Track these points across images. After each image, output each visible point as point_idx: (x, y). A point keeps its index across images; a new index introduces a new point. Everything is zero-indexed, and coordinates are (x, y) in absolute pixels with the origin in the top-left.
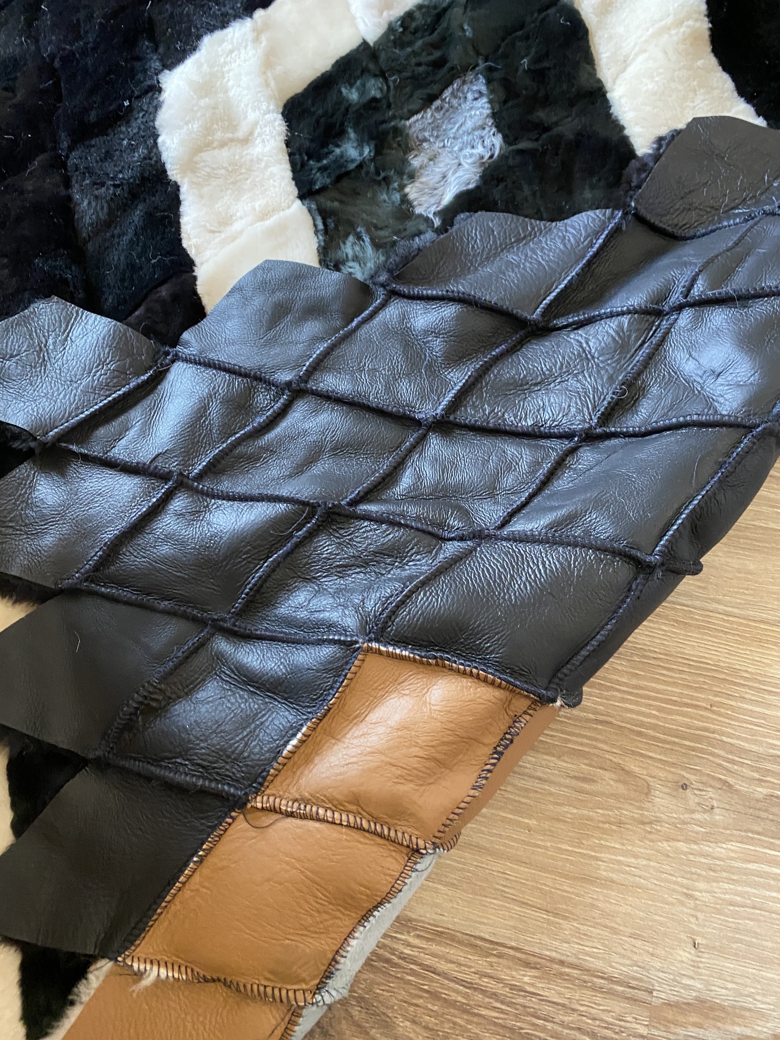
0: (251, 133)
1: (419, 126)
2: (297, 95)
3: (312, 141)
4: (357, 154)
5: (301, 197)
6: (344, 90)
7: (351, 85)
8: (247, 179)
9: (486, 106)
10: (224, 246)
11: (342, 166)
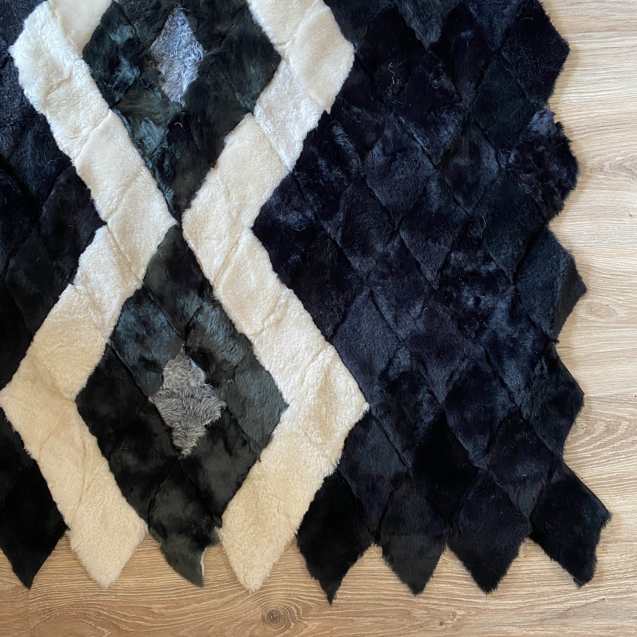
0: (71, 74)
2: (87, 44)
3: (105, 71)
4: (131, 74)
5: (111, 108)
6: (111, 37)
7: (115, 33)
8: (79, 103)
9: (189, 29)
10: (82, 146)
11: (126, 84)
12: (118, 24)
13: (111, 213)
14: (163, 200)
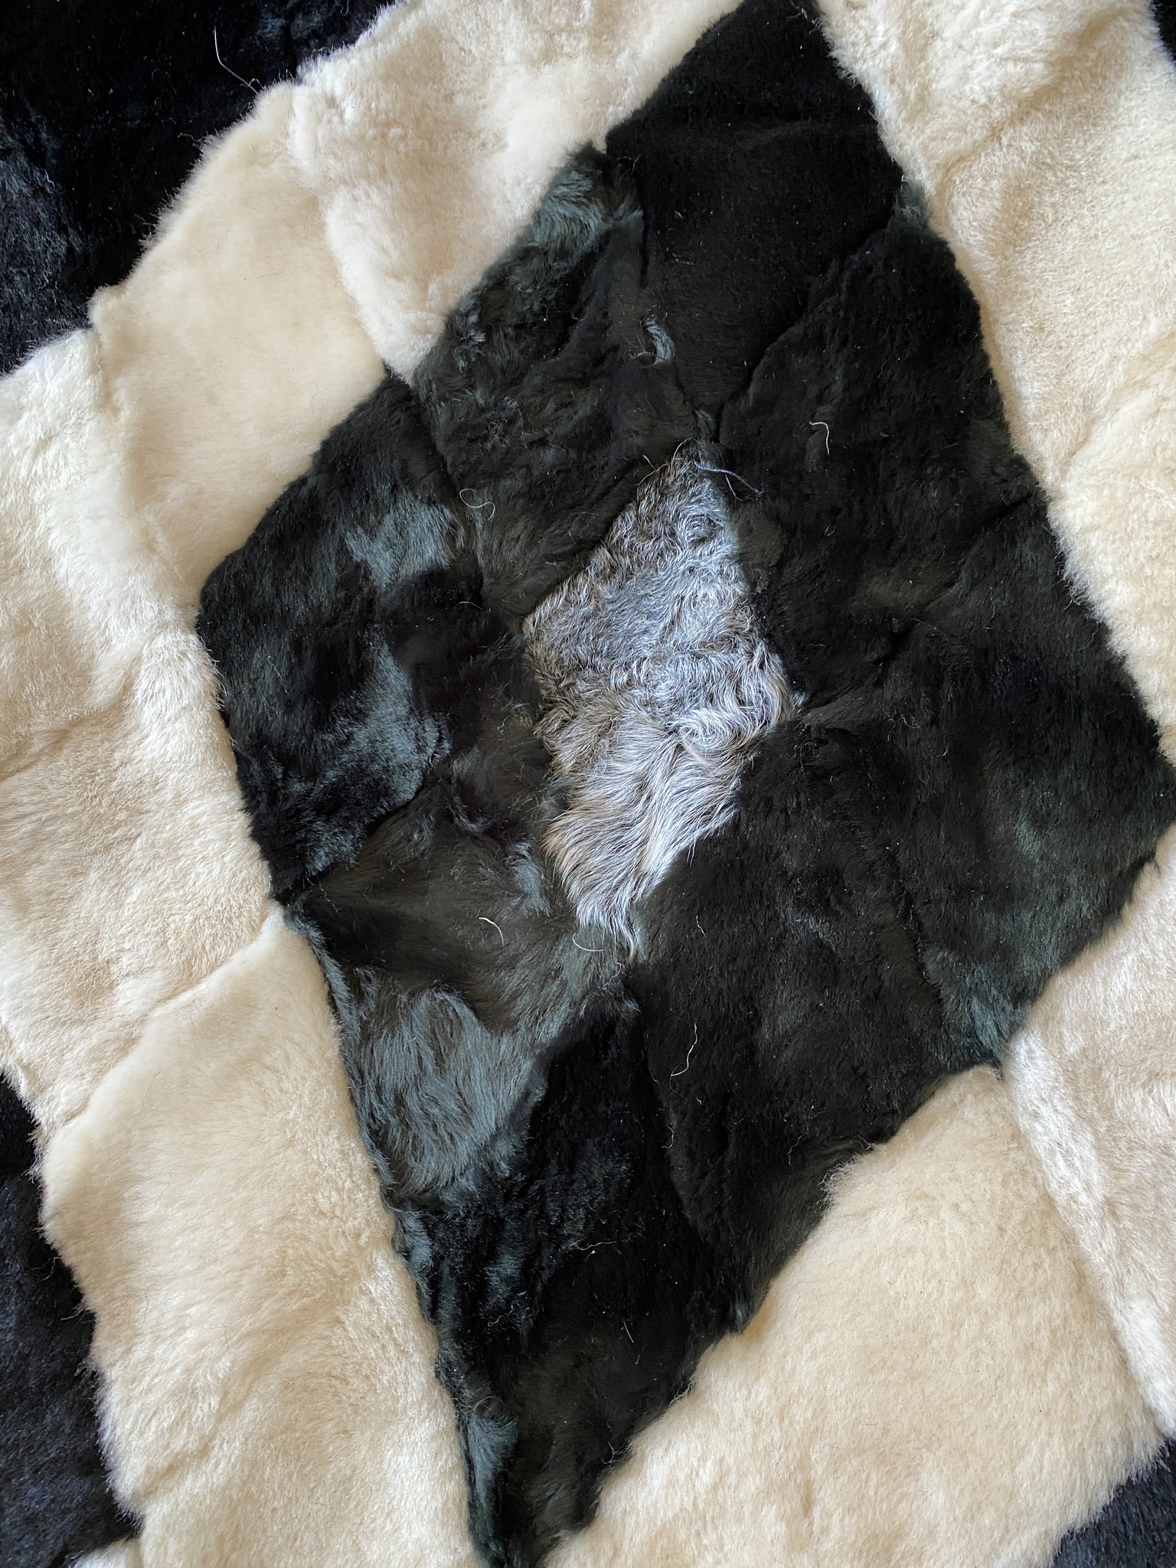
0: (127, 688)
1: (559, 629)
2: (231, 558)
3: (289, 707)
4: (411, 747)
5: (282, 895)
6: (352, 544)
7: (372, 534)
8: (132, 839)
9: (734, 571)
10: (101, 1072)
11: (380, 790)
12: (394, 489)
13: (173, 1470)
14: (450, 1458)
